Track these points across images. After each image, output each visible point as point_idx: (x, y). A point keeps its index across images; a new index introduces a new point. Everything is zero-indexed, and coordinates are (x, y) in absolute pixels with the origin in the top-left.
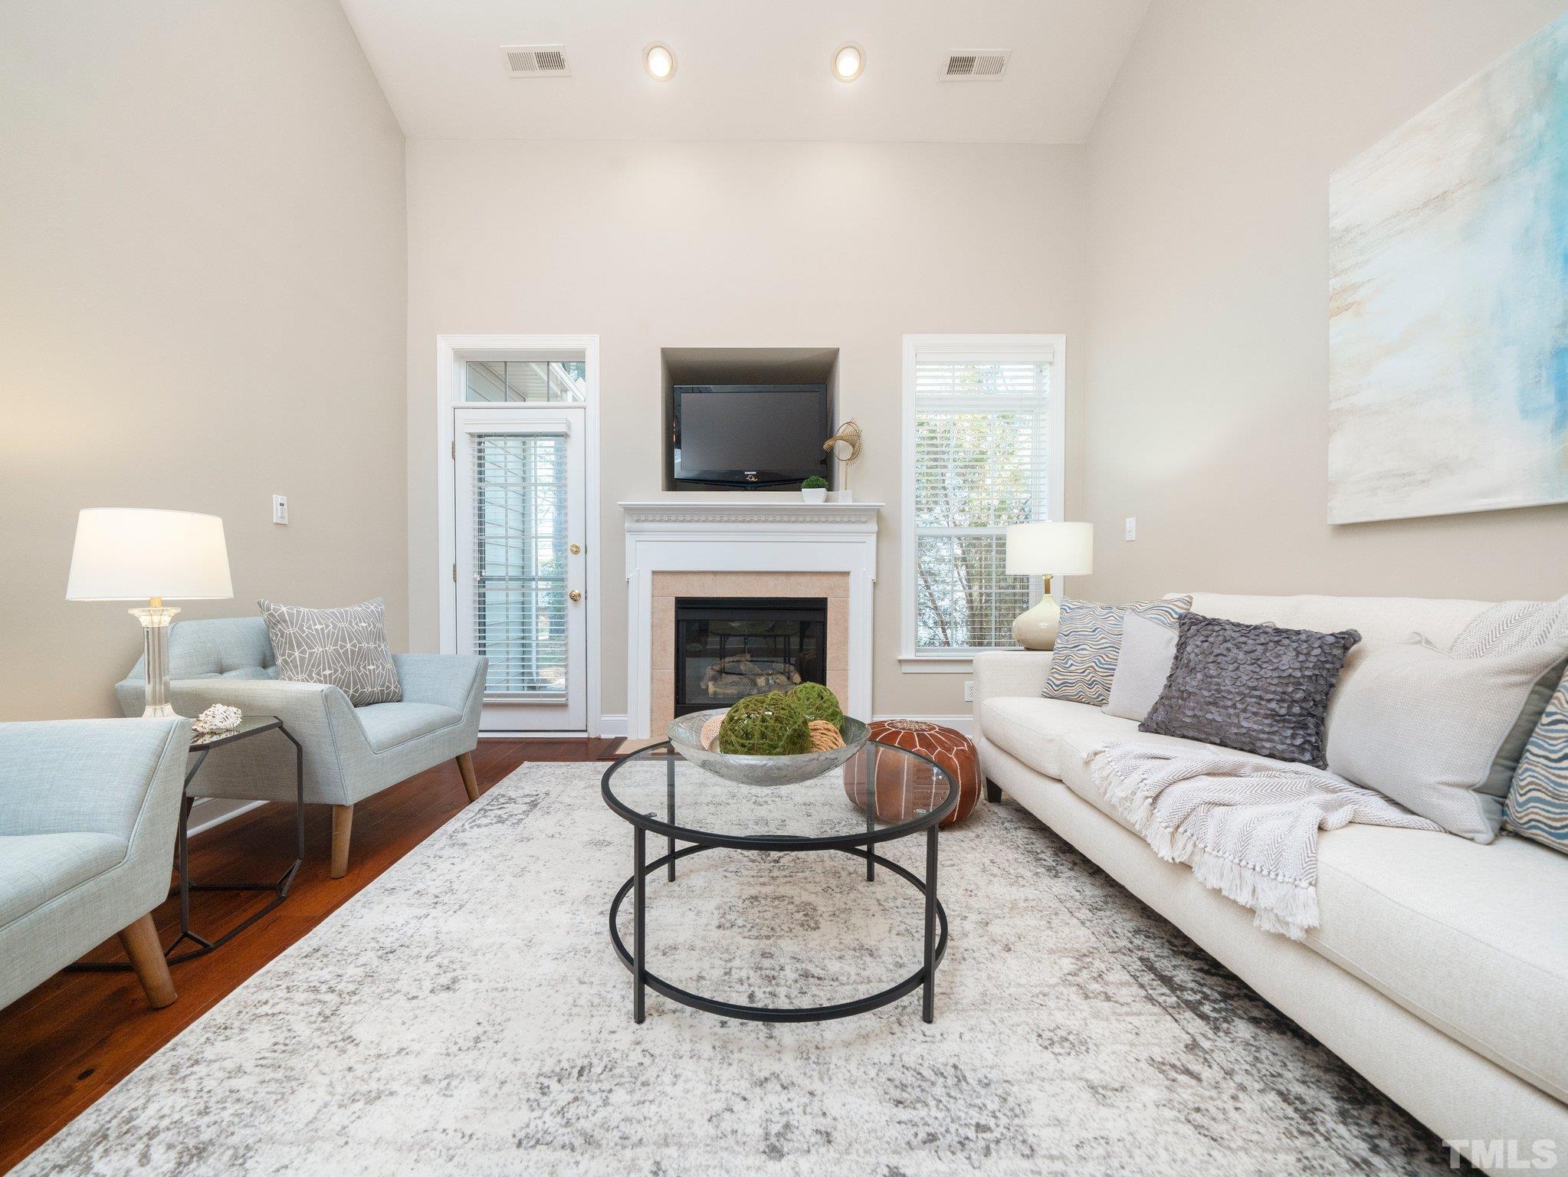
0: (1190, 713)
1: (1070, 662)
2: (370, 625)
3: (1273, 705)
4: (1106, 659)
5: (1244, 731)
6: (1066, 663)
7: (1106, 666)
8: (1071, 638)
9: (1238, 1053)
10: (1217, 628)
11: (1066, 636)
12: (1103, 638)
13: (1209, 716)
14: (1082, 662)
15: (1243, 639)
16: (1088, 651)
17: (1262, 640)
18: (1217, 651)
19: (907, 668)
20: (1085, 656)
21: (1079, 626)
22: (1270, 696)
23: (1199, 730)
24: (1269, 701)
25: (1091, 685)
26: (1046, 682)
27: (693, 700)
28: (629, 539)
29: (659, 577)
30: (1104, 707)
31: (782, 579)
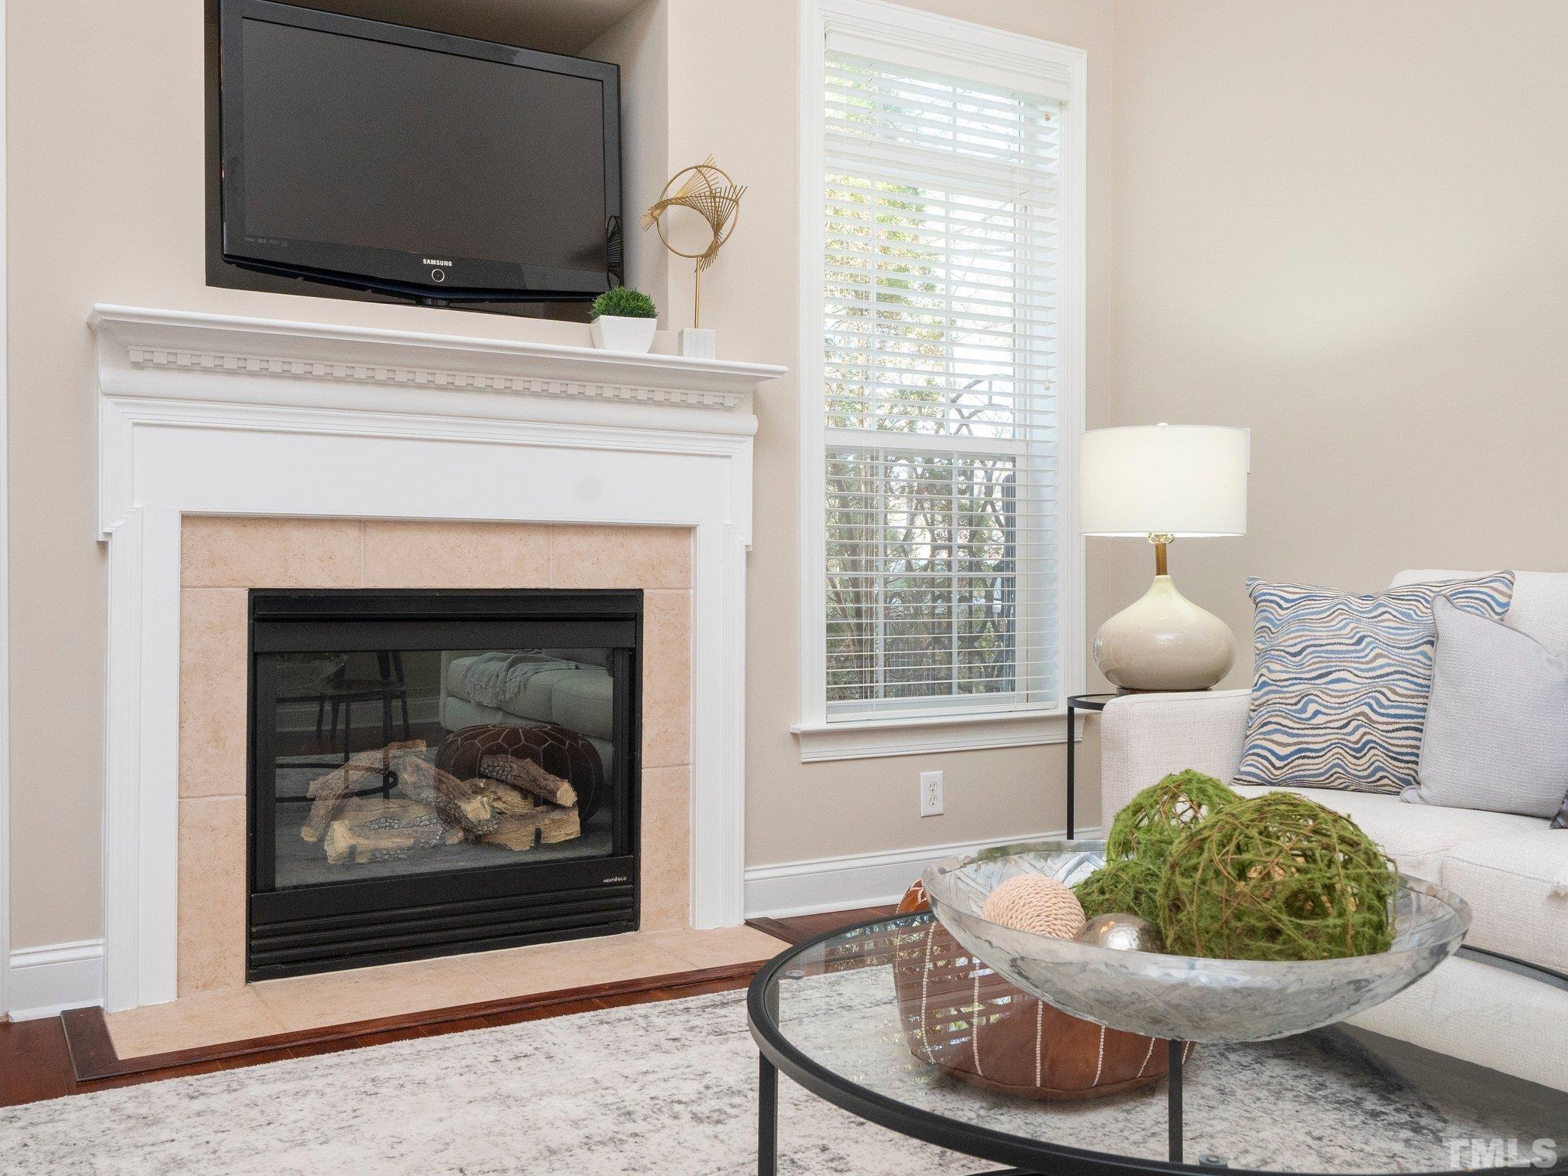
1: (1312, 708)
4: (1393, 697)
6: (1303, 710)
7: (1392, 711)
8: (1307, 658)
11: (1294, 655)
12: (1378, 656)
14: (1341, 706)
16: (1351, 684)
19: (812, 752)
20: (1345, 693)
21: (1322, 634)
25: (1359, 751)
26: (1247, 751)
27: (289, 876)
28: (108, 412)
29: (203, 531)
30: (1408, 793)
31: (538, 541)
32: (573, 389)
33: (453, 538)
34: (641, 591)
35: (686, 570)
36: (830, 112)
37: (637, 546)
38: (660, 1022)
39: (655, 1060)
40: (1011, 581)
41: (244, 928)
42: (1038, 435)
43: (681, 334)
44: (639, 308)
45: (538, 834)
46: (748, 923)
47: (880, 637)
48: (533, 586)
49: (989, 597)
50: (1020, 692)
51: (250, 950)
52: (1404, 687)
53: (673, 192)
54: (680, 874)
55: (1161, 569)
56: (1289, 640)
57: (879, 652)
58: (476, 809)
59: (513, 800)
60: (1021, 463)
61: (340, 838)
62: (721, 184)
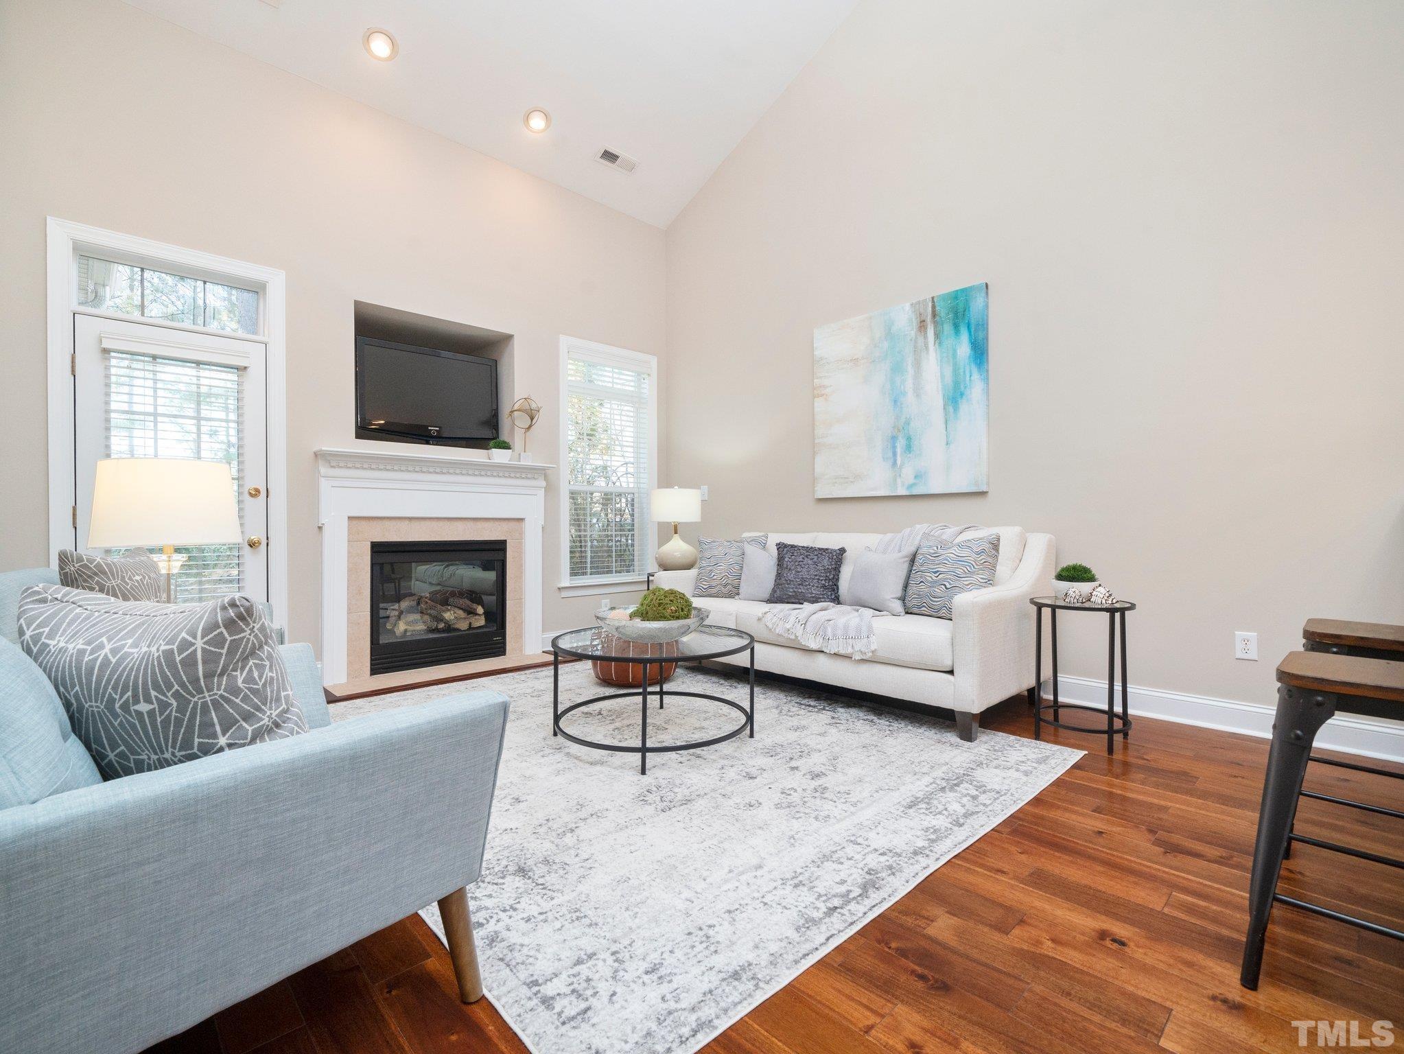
0: (791, 590)
1: (713, 574)
2: (144, 577)
3: (823, 582)
4: (733, 570)
5: (814, 595)
6: (710, 575)
7: (734, 574)
8: (712, 559)
9: (845, 715)
10: (796, 549)
12: (730, 559)
13: (800, 591)
14: (720, 573)
15: (808, 553)
16: (723, 566)
17: (816, 554)
18: (799, 560)
19: (566, 594)
20: (722, 569)
21: (716, 553)
22: (821, 578)
23: (795, 599)
24: (822, 580)
25: (725, 586)
26: (697, 587)
27: (384, 640)
28: (324, 484)
29: (355, 522)
30: (737, 597)
31: (470, 524)
32: (483, 473)
33: (441, 523)
34: (506, 541)
35: (521, 533)
36: (570, 378)
37: (505, 525)
38: (518, 677)
39: (517, 685)
40: (633, 535)
41: (369, 657)
42: (642, 486)
43: (520, 454)
44: (505, 446)
45: (470, 624)
46: (543, 652)
47: (589, 554)
48: (469, 539)
49: (627, 540)
50: (637, 573)
51: (371, 665)
52: (737, 567)
53: (516, 407)
54: (520, 636)
55: (676, 533)
56: (708, 554)
57: (589, 560)
58: (448, 615)
59: (461, 613)
60: (636, 495)
61: (402, 627)
62: (534, 406)
